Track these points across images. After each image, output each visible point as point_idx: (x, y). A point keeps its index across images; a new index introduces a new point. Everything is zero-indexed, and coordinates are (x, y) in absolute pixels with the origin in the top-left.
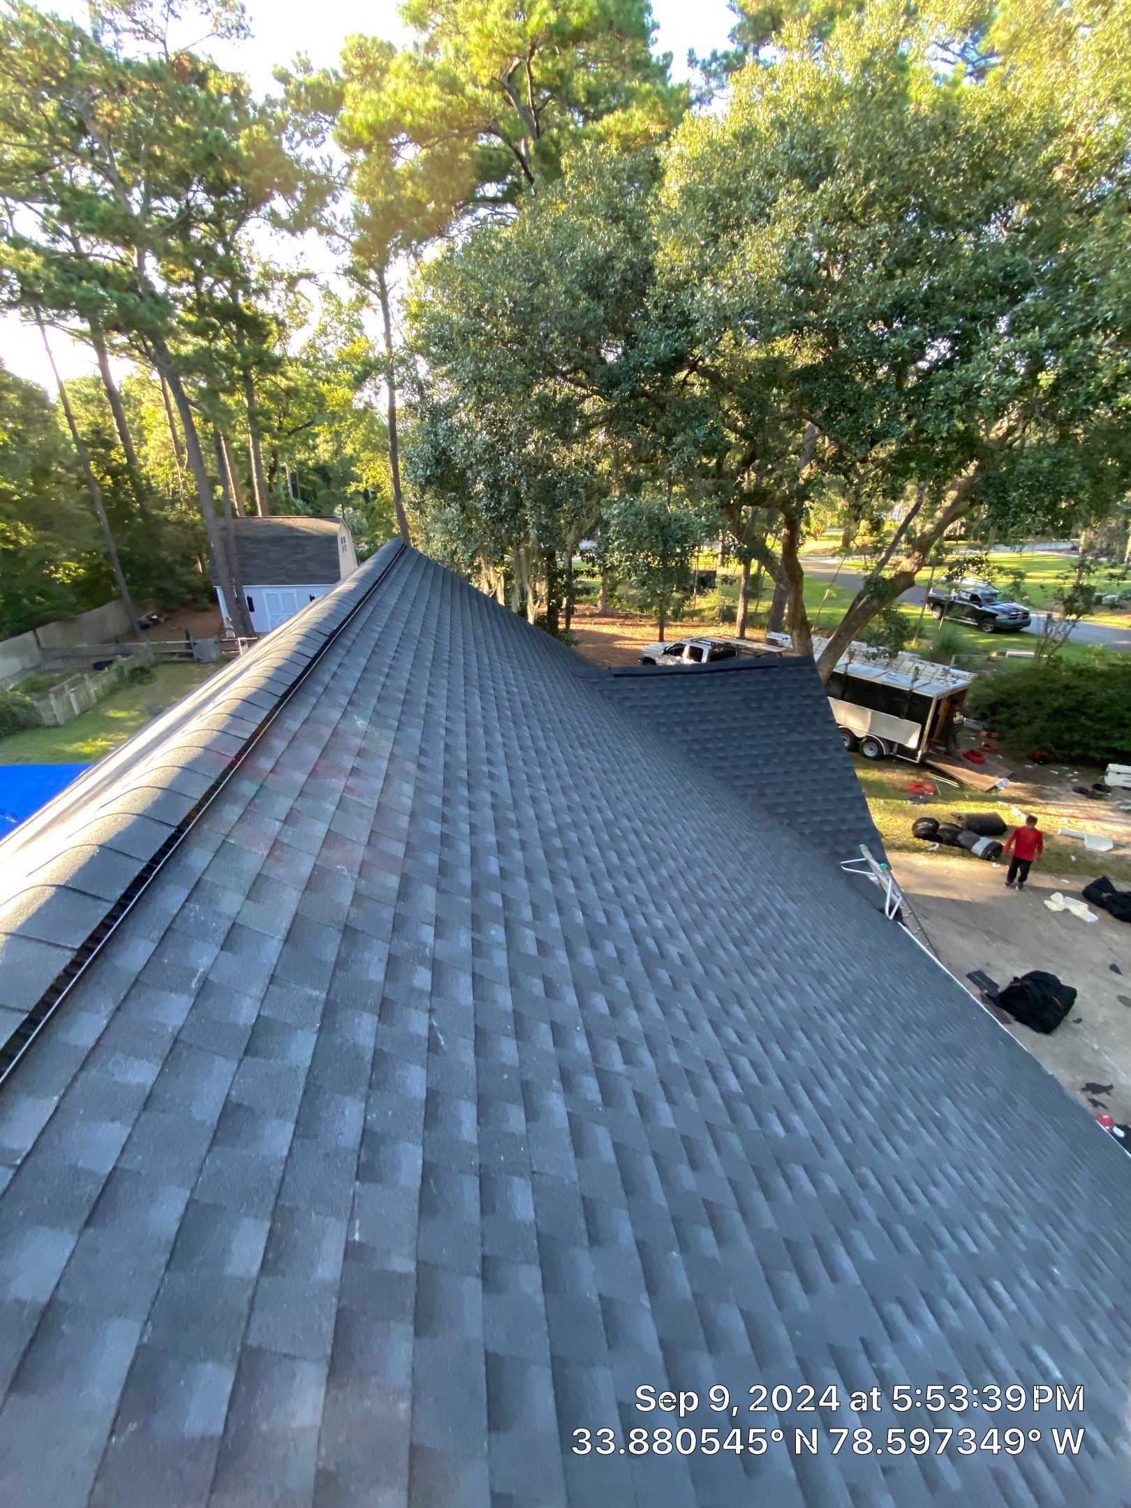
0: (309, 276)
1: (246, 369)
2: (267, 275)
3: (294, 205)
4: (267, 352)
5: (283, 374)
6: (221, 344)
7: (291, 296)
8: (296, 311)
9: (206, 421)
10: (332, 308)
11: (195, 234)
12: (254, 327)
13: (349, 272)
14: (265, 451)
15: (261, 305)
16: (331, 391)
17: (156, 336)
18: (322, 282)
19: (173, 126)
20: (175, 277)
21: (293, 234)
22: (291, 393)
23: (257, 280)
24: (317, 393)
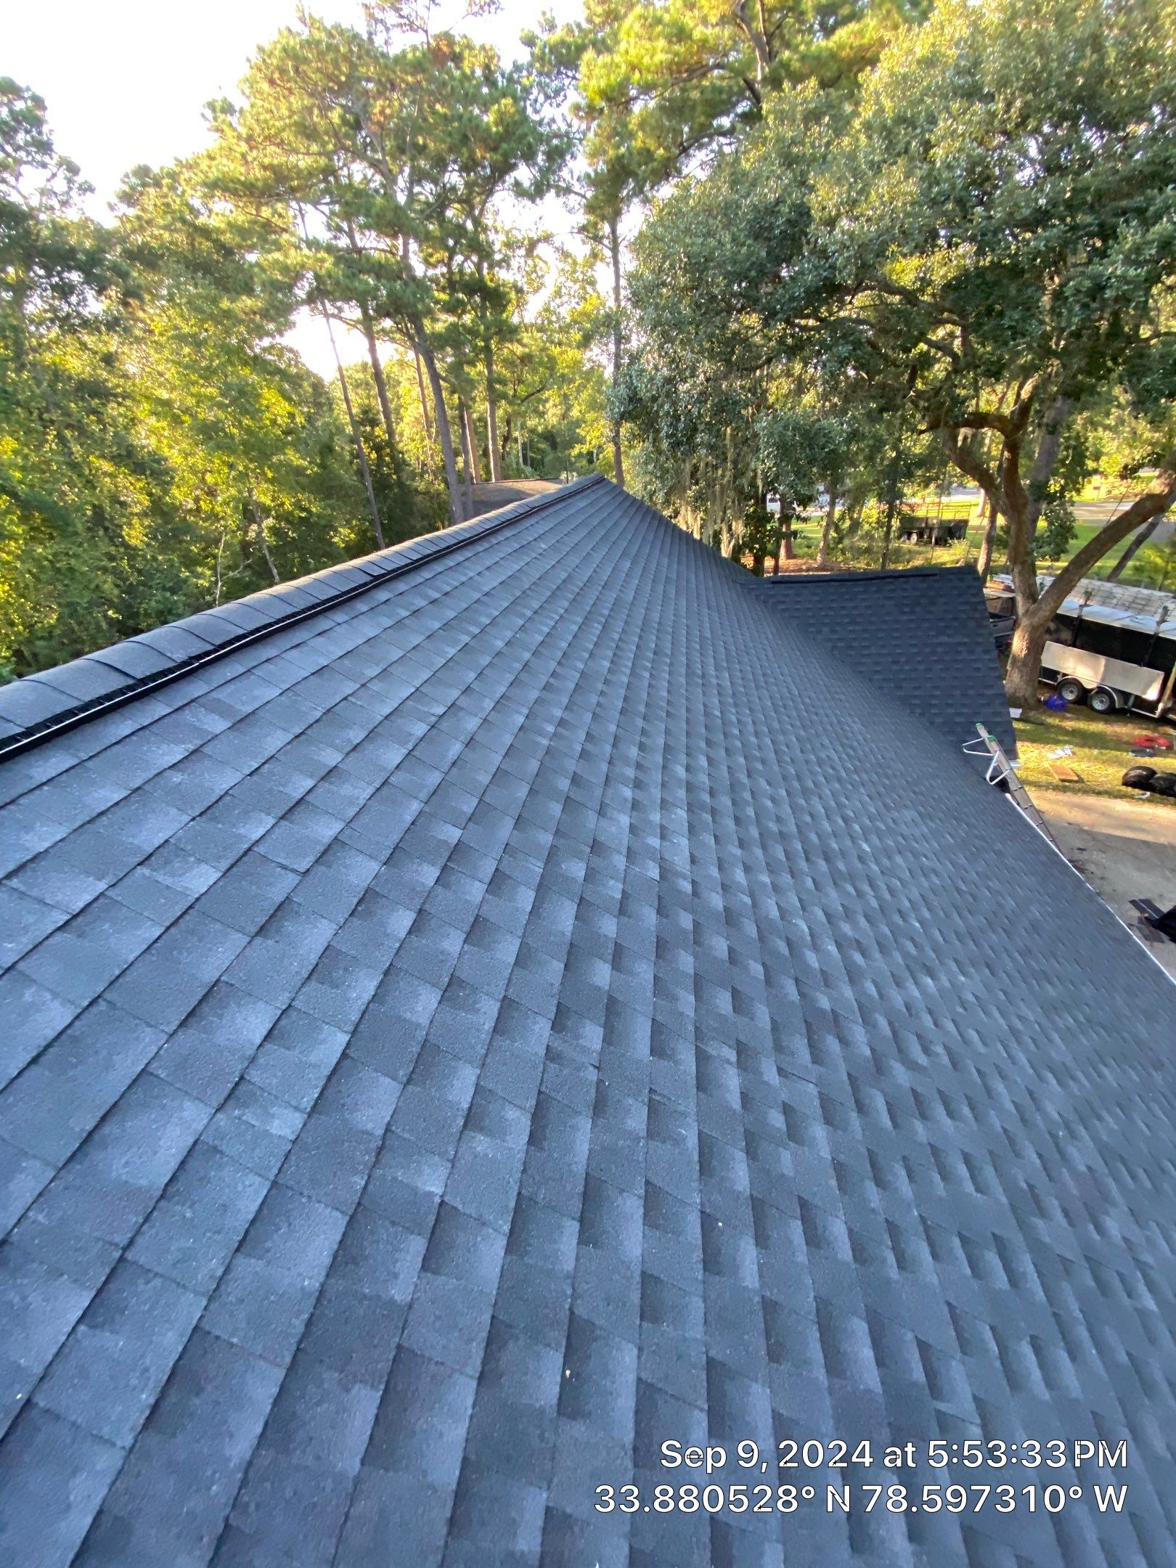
0: (547, 238)
1: (487, 340)
2: (508, 245)
3: (535, 171)
4: (506, 321)
5: (519, 342)
6: (467, 319)
7: (530, 262)
8: (534, 276)
9: (453, 392)
10: (568, 268)
11: (449, 213)
12: (494, 298)
13: (583, 229)
14: (501, 419)
15: (503, 275)
16: (562, 353)
17: (416, 318)
18: (558, 244)
19: (434, 112)
20: (432, 260)
21: (533, 202)
22: (526, 359)
23: (500, 251)
24: (548, 356)
